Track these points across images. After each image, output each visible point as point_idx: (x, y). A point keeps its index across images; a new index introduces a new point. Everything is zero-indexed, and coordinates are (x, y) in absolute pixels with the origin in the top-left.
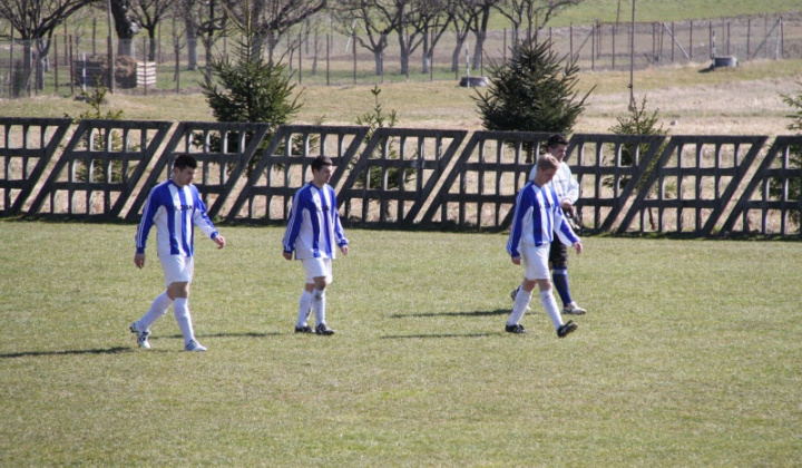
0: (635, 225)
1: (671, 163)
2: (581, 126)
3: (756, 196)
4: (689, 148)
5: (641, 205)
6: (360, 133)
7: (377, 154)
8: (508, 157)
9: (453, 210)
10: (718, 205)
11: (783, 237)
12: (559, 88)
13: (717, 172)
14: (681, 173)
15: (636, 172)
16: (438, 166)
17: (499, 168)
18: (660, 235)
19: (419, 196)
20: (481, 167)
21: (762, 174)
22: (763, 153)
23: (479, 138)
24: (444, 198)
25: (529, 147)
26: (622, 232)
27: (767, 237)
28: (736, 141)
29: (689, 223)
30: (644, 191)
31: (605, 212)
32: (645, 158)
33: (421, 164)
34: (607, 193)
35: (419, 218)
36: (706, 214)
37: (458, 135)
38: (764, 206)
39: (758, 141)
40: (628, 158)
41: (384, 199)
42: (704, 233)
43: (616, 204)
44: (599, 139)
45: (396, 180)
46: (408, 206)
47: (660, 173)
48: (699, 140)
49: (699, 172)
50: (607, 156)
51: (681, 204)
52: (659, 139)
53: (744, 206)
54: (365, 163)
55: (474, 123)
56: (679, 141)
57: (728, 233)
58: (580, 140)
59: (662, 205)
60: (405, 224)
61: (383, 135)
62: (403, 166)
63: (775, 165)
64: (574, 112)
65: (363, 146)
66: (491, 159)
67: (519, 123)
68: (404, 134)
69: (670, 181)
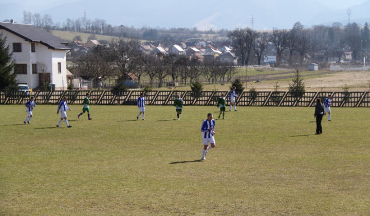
0: (253, 105)
1: (258, 95)
2: (244, 90)
3: (270, 100)
4: (260, 94)
5: (254, 101)
6: (213, 92)
10: (264, 101)
11: (274, 106)
12: (241, 85)
13: (264, 97)
14: (259, 97)
18: (256, 106)
21: (271, 97)
22: (271, 94)
26: (251, 106)
27: (271, 106)
28: (267, 92)
29: (260, 104)
32: (254, 95)
34: (249, 100)
36: (263, 103)
37: (227, 92)
39: (270, 92)
40: (251, 95)
42: (262, 105)
43: (250, 102)
44: (247, 92)
47: (256, 97)
48: (261, 92)
49: (262, 97)
50: (249, 95)
51: (259, 101)
52: (256, 92)
53: (268, 102)
54: (214, 96)
56: (259, 92)
57: (266, 106)
58: (244, 92)
59: (257, 101)
61: (216, 92)
64: (243, 88)
68: (219, 92)
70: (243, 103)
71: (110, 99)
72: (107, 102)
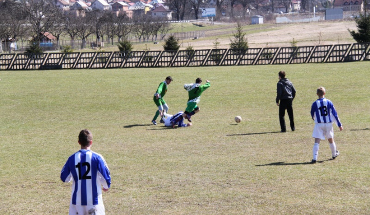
0: (190, 65)
1: (195, 54)
2: (180, 49)
3: (209, 59)
4: (198, 52)
5: (191, 61)
6: (144, 52)
7: (147, 55)
8: (168, 55)
9: (160, 64)
10: (203, 61)
11: (214, 65)
12: (176, 43)
13: (203, 56)
14: (197, 56)
15: (190, 56)
16: (157, 57)
17: (167, 57)
18: (194, 66)
19: (154, 62)
20: (164, 57)
21: (210, 55)
22: (210, 52)
23: (164, 52)
24: (158, 62)
25: (172, 53)
26: (188, 66)
27: (211, 66)
28: (206, 50)
29: (199, 64)
30: (191, 59)
31: (185, 63)
32: (191, 54)
33: (154, 57)
34: (185, 60)
35: (154, 65)
36: (201, 62)
37: (160, 52)
38: (211, 61)
39: (209, 50)
40: (188, 54)
41: (148, 62)
42: (201, 65)
43: (187, 61)
44: (183, 51)
45: (150, 59)
46: (152, 63)
47: (194, 56)
48: (200, 50)
49: (200, 56)
50: (185, 53)
51: (197, 61)
52: (193, 51)
53: (207, 61)
54: (145, 57)
55: (163, 49)
56: (196, 51)
57: (205, 65)
58: (180, 51)
59: (194, 61)
60: (152, 67)
61: (148, 52)
62: (151, 57)
63: (212, 54)
64: (179, 47)
65: (144, 54)
66: (166, 55)
67: (170, 49)
68: (151, 52)
69: (195, 57)
70: (179, 63)
71: (24, 63)
72: (21, 66)
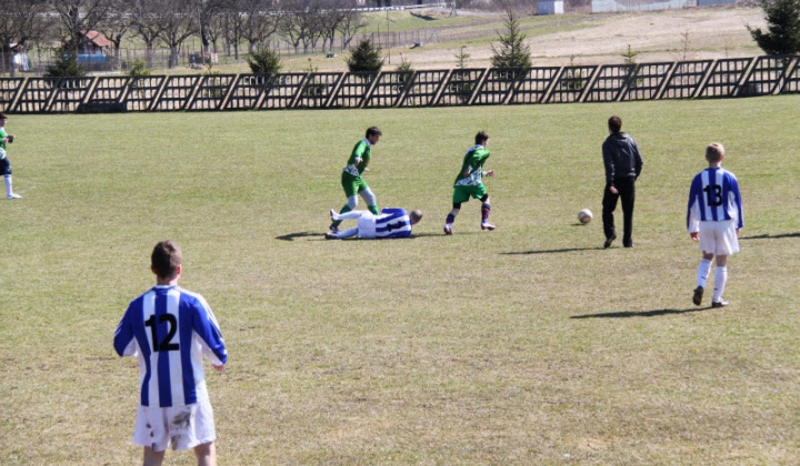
0: (405, 104)
1: (417, 80)
2: (383, 69)
3: (447, 91)
4: (423, 75)
5: (407, 96)
6: (305, 75)
7: (311, 82)
8: (358, 81)
9: (340, 101)
10: (434, 94)
11: (457, 105)
12: (375, 55)
13: (433, 83)
14: (420, 84)
15: (405, 84)
16: (334, 85)
17: (356, 85)
18: (414, 106)
19: (328, 97)
20: (349, 85)
21: (449, 83)
22: (449, 75)
23: (348, 75)
24: (336, 97)
25: (366, 77)
26: (401, 106)
27: (450, 105)
28: (439, 71)
29: (424, 102)
30: (408, 91)
31: (394, 99)
32: (408, 79)
33: (327, 85)
34: (395, 92)
35: (328, 105)
36: (430, 98)
37: (340, 74)
38: (450, 94)
39: (446, 71)
40: (401, 79)
41: (315, 98)
42: (429, 105)
43: (398, 96)
44: (391, 73)
45: (319, 91)
46: (324, 100)
47: (413, 84)
48: (426, 72)
49: (426, 83)
50: (394, 79)
51: (421, 95)
52: (411, 72)
53: (443, 95)
54: (307, 86)
55: (346, 70)
56: (419, 72)
57: (438, 105)
58: (384, 74)
59: (414, 95)
60: (323, 107)
61: (313, 75)
62: (321, 86)
63: (453, 79)
64: (381, 64)
65: (306, 80)
66: (352, 82)
67: (363, 69)
68: (321, 74)
69: (417, 87)
70: (382, 100)
71: (42, 98)
72: (37, 105)
